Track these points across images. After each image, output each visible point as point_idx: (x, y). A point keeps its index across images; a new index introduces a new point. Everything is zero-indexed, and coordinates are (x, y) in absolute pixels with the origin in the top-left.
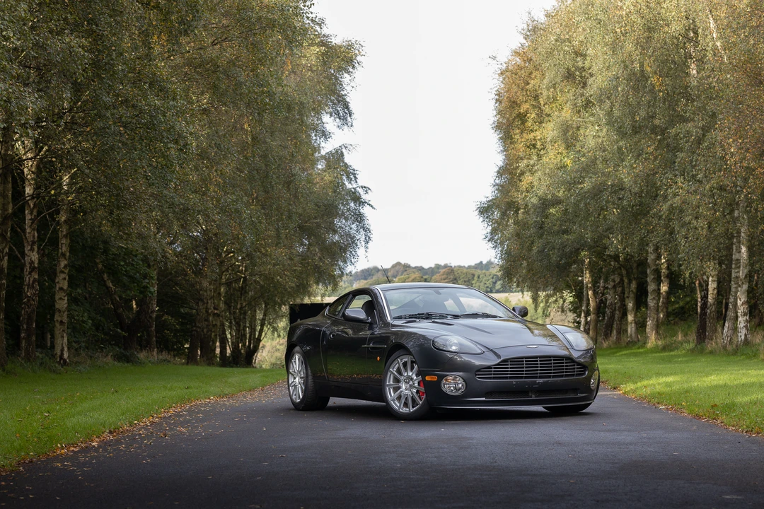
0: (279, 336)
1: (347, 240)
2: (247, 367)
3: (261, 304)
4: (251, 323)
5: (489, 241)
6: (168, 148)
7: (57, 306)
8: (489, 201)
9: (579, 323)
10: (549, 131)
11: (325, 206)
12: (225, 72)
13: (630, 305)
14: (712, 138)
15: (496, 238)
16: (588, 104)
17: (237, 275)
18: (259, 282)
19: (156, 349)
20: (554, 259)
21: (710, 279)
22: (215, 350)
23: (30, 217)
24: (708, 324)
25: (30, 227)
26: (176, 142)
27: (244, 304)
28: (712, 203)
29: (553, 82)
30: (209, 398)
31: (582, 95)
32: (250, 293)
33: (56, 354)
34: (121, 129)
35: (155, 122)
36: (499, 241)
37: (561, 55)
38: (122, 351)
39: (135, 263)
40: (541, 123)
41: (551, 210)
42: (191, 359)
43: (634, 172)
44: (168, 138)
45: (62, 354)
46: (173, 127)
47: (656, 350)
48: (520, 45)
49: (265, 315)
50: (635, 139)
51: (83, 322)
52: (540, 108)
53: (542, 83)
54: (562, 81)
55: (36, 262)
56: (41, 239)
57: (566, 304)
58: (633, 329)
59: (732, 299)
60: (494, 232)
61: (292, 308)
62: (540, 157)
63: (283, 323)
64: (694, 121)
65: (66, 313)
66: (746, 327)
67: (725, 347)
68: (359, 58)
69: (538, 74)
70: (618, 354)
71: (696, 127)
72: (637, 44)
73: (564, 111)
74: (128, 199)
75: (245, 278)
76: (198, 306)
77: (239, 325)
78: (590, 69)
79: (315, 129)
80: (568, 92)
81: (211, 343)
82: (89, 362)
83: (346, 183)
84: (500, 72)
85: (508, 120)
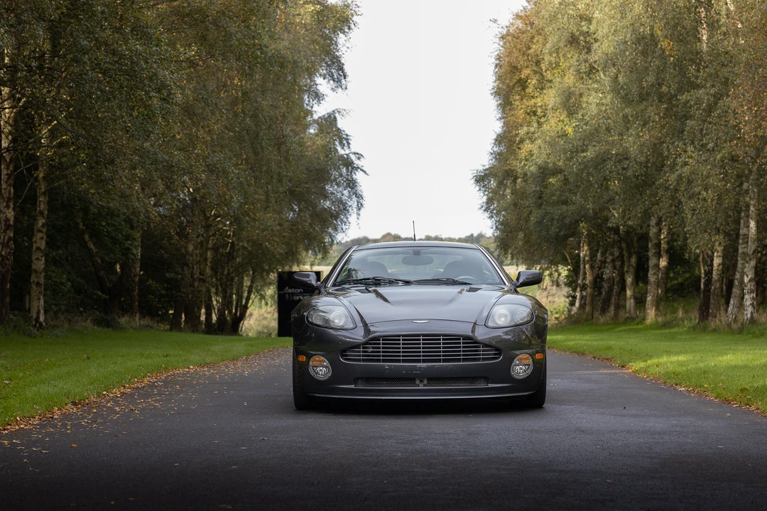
0: (267, 304)
1: (339, 207)
2: (232, 335)
3: (248, 271)
4: (238, 289)
5: (485, 210)
6: (150, 97)
7: (34, 267)
8: (486, 170)
9: (574, 297)
10: (551, 98)
11: (316, 170)
12: (215, 23)
13: (629, 280)
14: (724, 106)
15: (491, 207)
16: (592, 70)
17: (224, 240)
18: (246, 248)
19: (138, 315)
20: (553, 230)
21: (715, 254)
22: (200, 316)
23: (6, 172)
24: (712, 301)
25: (6, 182)
26: (159, 91)
27: (231, 270)
28: (723, 173)
29: (556, 47)
30: (189, 368)
31: (586, 61)
32: (238, 260)
33: (32, 317)
34: (100, 75)
35: (136, 69)
36: (495, 212)
37: (566, 19)
38: (103, 315)
39: (117, 224)
40: (542, 89)
41: (551, 180)
42: (175, 325)
43: (640, 141)
44: (150, 87)
45: (38, 317)
46: (155, 74)
47: (657, 326)
48: (522, 9)
49: (252, 282)
50: (642, 107)
51: (62, 284)
52: (541, 74)
53: (545, 49)
54: (566, 46)
55: (12, 219)
56: (17, 196)
57: (561, 278)
58: (633, 304)
59: (738, 276)
60: (490, 201)
61: (280, 276)
62: (540, 124)
63: (271, 291)
64: (706, 88)
65: (43, 274)
66: (752, 304)
67: (729, 325)
68: (355, 18)
69: (540, 38)
70: (616, 330)
71: (707, 94)
72: (648, 6)
73: (567, 77)
74: (107, 154)
75: (233, 243)
76: (183, 271)
77: (226, 292)
78: (595, 34)
79: (308, 91)
80: (572, 57)
81: (196, 309)
82: (66, 325)
83: (339, 148)
84: (500, 35)
85: (508, 86)
